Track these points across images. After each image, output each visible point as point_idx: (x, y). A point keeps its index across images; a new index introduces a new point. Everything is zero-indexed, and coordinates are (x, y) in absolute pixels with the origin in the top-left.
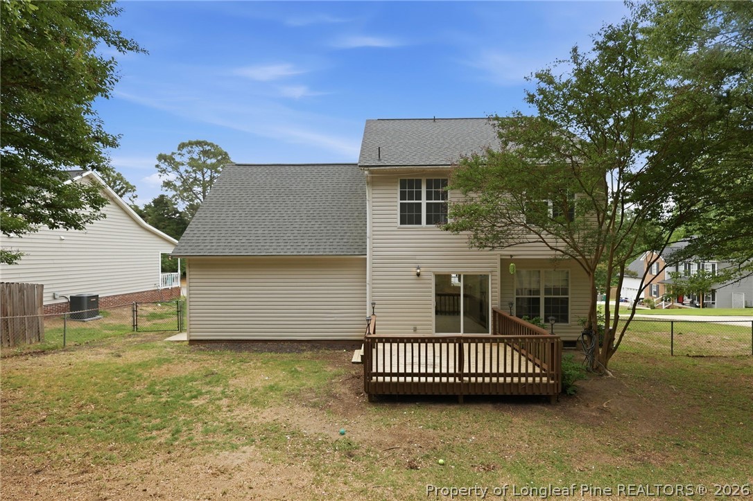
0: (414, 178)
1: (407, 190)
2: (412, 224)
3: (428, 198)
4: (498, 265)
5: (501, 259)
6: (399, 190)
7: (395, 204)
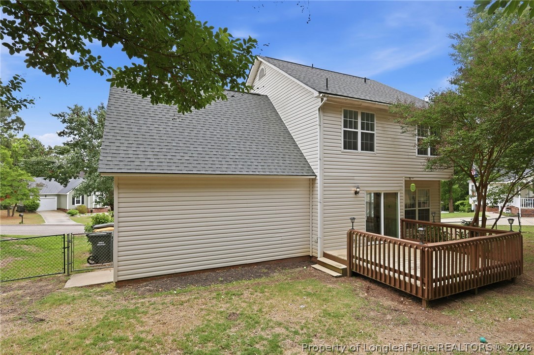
0: (353, 110)
1: (348, 119)
2: (351, 149)
3: (363, 128)
4: (403, 185)
5: (405, 180)
6: (343, 119)
7: (339, 130)
